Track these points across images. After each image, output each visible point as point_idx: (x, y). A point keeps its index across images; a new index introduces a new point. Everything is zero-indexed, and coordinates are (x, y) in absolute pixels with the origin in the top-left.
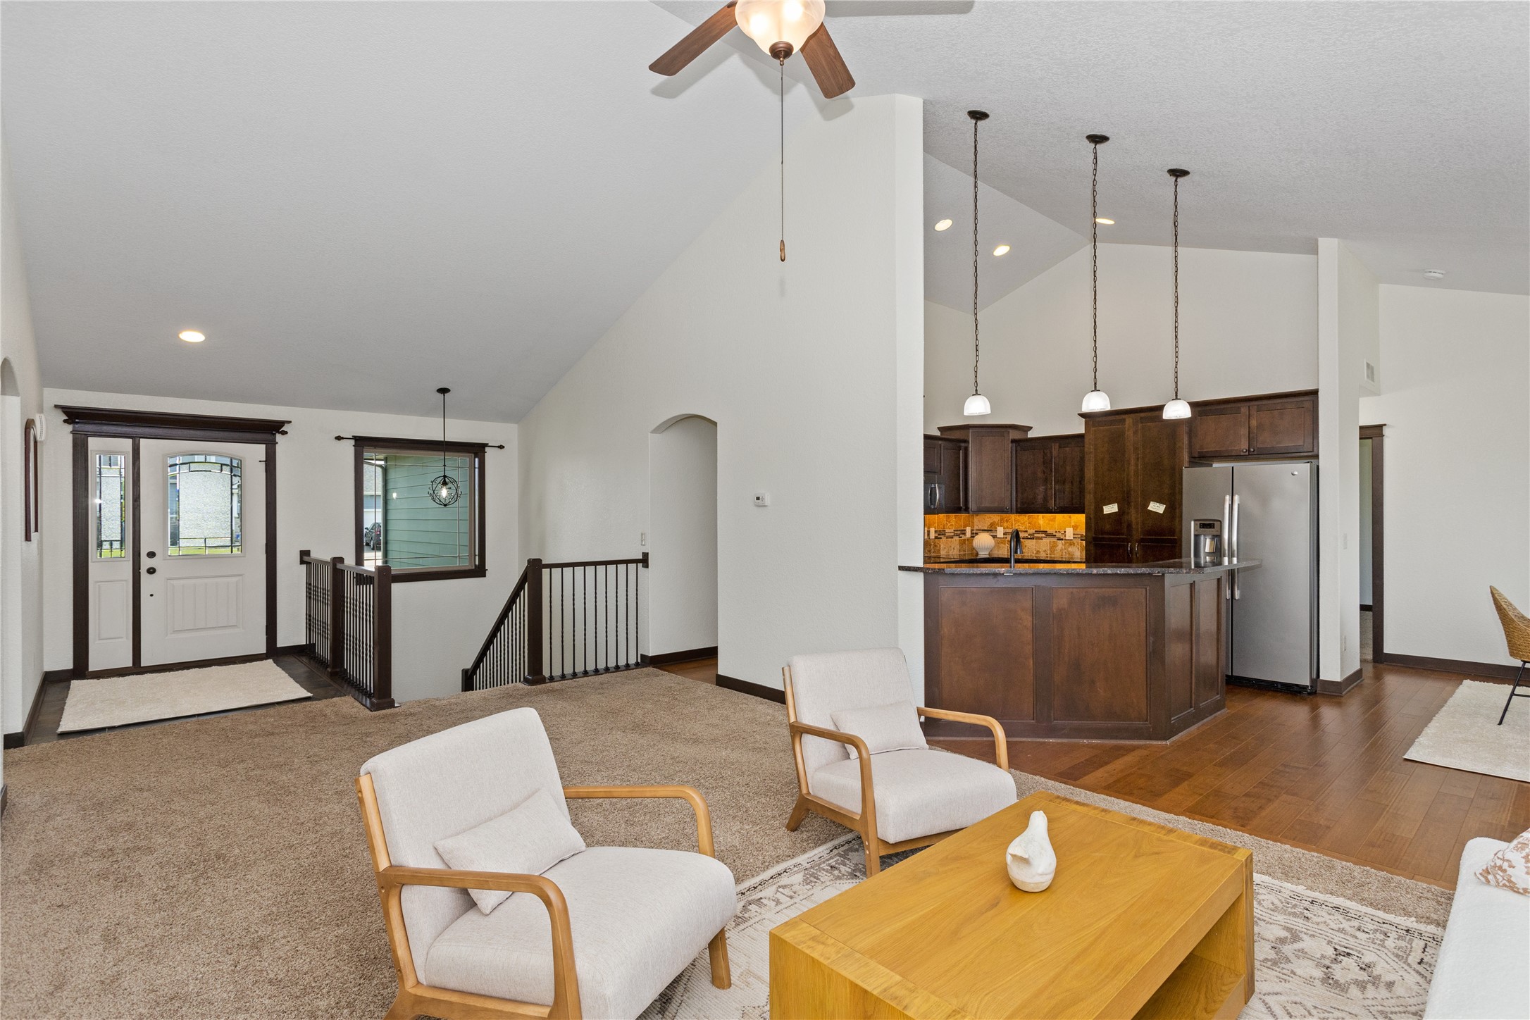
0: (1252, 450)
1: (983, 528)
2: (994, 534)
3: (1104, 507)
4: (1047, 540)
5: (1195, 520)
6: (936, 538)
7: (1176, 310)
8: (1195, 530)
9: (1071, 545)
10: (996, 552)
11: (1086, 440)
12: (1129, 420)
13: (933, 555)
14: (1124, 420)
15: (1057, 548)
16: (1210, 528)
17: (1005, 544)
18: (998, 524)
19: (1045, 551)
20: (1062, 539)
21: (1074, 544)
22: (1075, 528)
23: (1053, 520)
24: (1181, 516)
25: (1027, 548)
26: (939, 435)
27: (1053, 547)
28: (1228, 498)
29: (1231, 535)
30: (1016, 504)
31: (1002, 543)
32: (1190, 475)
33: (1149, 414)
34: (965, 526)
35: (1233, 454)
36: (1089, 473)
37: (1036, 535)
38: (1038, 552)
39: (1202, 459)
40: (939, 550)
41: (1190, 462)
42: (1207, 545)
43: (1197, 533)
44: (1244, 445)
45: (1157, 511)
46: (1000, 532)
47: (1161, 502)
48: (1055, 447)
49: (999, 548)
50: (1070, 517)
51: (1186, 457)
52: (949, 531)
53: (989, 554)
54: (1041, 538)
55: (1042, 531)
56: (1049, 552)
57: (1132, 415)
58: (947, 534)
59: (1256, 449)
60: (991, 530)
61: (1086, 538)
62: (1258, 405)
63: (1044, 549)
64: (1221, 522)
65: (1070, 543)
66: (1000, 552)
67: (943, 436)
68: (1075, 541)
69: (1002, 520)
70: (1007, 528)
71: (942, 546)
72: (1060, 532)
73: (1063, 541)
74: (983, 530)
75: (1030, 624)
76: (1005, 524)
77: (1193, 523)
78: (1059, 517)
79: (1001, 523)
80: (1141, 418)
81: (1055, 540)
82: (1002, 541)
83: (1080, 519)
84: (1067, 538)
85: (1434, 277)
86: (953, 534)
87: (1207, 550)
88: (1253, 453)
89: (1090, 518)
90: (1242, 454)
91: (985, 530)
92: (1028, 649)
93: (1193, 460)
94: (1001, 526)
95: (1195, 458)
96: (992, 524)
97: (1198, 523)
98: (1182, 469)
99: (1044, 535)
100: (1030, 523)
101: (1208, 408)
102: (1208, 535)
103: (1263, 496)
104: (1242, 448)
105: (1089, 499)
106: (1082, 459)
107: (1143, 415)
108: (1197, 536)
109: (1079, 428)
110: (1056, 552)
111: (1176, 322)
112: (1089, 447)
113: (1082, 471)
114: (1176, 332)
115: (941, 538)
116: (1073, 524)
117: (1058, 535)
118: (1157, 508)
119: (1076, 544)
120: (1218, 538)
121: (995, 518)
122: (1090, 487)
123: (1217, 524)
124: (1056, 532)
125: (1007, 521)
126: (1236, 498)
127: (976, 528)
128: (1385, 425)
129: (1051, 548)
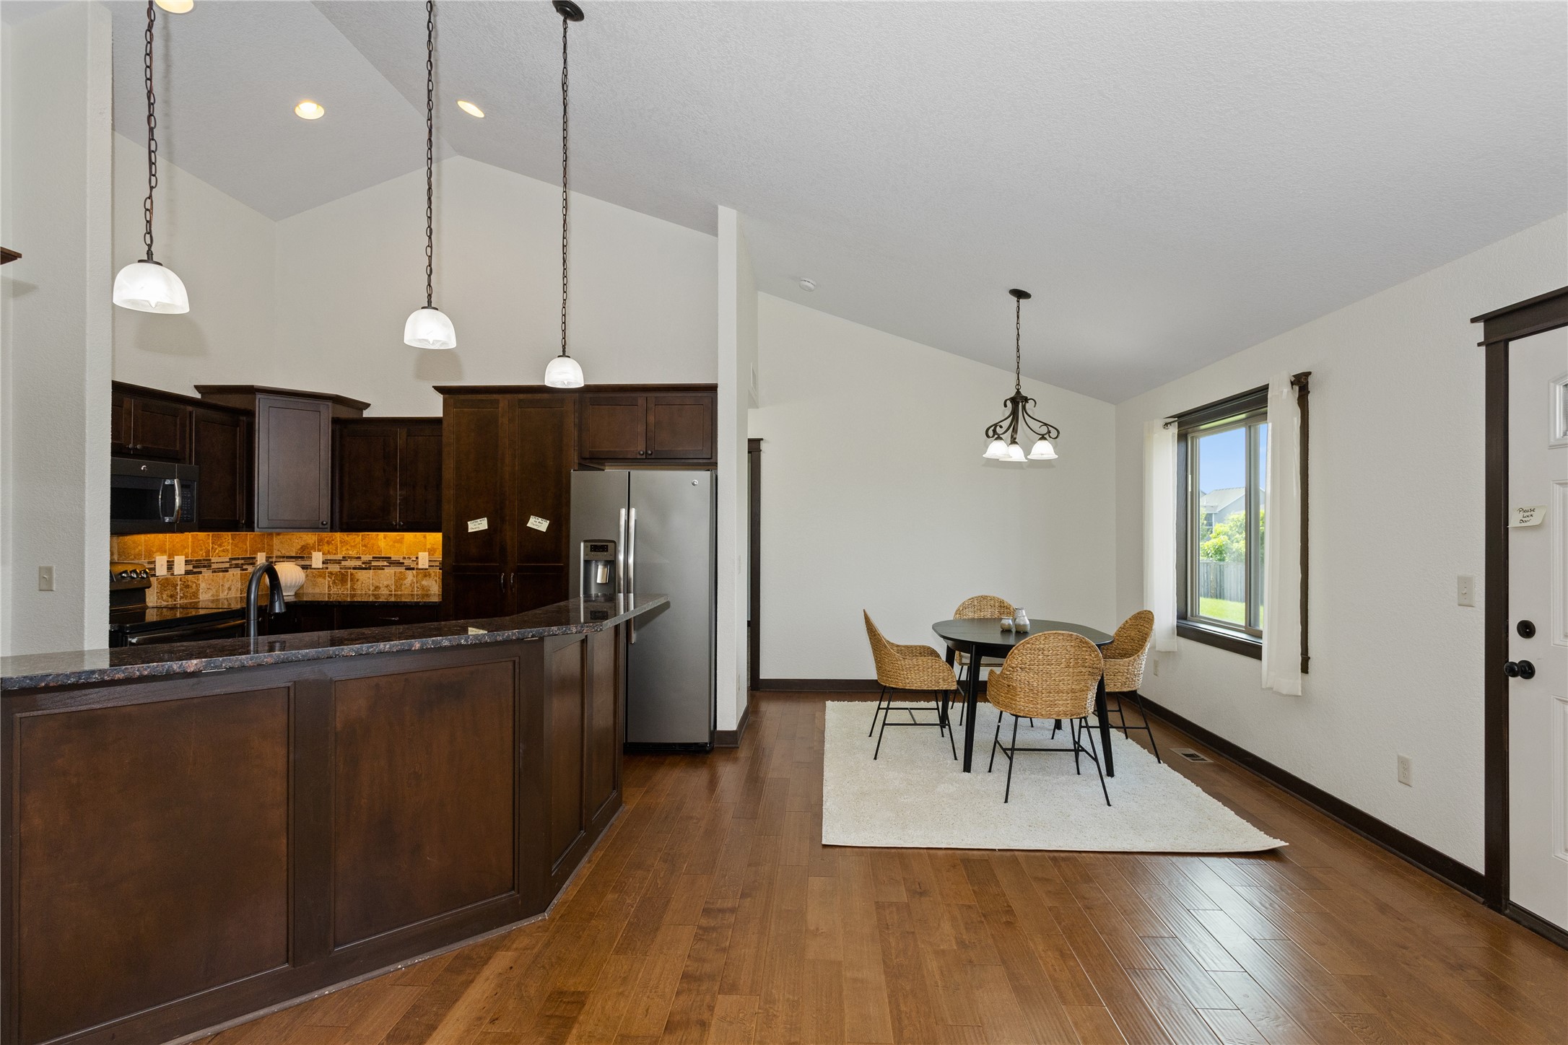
0: (650, 452)
1: (288, 554)
2: (307, 563)
3: (469, 523)
4: (390, 571)
5: (585, 541)
6: (188, 572)
7: (565, 221)
8: (585, 554)
9: (425, 576)
10: (310, 591)
11: (445, 424)
12: (504, 401)
13: (179, 601)
14: (497, 401)
15: (405, 582)
16: (603, 551)
17: (324, 578)
18: (313, 548)
19: (387, 586)
20: (413, 569)
21: (430, 575)
22: (431, 552)
23: (401, 541)
24: (568, 536)
25: (359, 583)
26: (200, 397)
27: (399, 580)
28: (623, 512)
29: (626, 559)
30: (341, 518)
31: (320, 576)
32: (579, 479)
33: (529, 396)
34: (255, 552)
35: (629, 456)
36: (449, 474)
37: (374, 564)
38: (377, 588)
39: (593, 461)
40: (195, 594)
41: (579, 464)
42: (600, 574)
43: (587, 558)
44: (641, 448)
45: (539, 529)
46: (317, 559)
47: (543, 516)
48: (402, 434)
49: (315, 585)
50: (425, 537)
51: (574, 457)
52: (219, 559)
53: (296, 594)
54: (382, 568)
55: (383, 558)
56: (393, 588)
57: (508, 396)
58: (214, 566)
59: (653, 451)
60: (301, 557)
61: (443, 566)
62: (656, 397)
63: (386, 583)
64: (615, 543)
65: (425, 573)
66: (317, 591)
67: (205, 400)
68: (431, 571)
69: (320, 541)
70: (329, 553)
71: (203, 585)
72: (409, 558)
73: (414, 572)
74: (288, 557)
75: (281, 765)
76: (326, 548)
77: (582, 544)
78: (409, 536)
79: (319, 546)
80: (520, 400)
81: (402, 569)
82: (321, 573)
83: (436, 538)
84: (420, 566)
85: (807, 286)
86: (227, 565)
87: (599, 581)
88: (650, 457)
89: (449, 537)
90: (639, 457)
91: (292, 557)
92: (277, 817)
93: (583, 462)
94: (319, 550)
95: (585, 459)
96: (304, 548)
97: (589, 544)
98: (570, 473)
99: (385, 563)
100: (365, 546)
101: (602, 395)
102: (600, 561)
103: (661, 509)
104: (639, 449)
105: (448, 509)
106: (440, 453)
107: (522, 396)
108: (587, 563)
109: (434, 407)
110: (403, 587)
111: (564, 238)
112: (448, 435)
113: (439, 469)
114: (564, 253)
115: (200, 573)
116: (429, 546)
117: (407, 562)
118: (538, 524)
119: (433, 574)
120: (611, 564)
121: (310, 538)
122: (448, 493)
123: (611, 546)
124: (404, 558)
125: (328, 543)
126: (633, 511)
127: (276, 553)
128: (762, 439)
129: (396, 581)
